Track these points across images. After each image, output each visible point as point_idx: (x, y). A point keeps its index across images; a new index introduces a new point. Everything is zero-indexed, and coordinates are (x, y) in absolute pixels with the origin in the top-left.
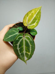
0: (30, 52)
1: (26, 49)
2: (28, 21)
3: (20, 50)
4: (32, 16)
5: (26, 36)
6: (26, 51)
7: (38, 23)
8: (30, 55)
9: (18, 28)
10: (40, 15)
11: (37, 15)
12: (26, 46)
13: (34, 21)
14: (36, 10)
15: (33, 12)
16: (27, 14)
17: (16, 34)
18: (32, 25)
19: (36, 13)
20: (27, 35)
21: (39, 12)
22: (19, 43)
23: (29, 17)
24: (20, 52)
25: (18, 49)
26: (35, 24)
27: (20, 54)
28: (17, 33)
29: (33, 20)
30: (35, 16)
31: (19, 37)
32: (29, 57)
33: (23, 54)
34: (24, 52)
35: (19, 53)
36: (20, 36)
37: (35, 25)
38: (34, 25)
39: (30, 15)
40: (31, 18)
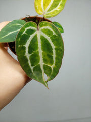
0: (54, 62)
2: (44, 4)
5: (43, 28)
6: (45, 61)
8: (54, 69)
13: (56, 3)
18: (52, 11)
20: (45, 25)
22: (28, 43)
24: (32, 65)
26: (58, 8)
27: (32, 68)
33: (38, 69)
34: (41, 63)
35: (29, 67)
38: (57, 11)
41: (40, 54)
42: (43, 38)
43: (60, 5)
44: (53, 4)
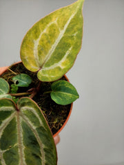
3: (5, 157)
4: (52, 35)
7: (72, 59)
9: (15, 79)
13: (60, 51)
14: (66, 12)
15: (54, 21)
16: (35, 30)
18: (52, 67)
19: (65, 22)
20: (29, 104)
23: (42, 40)
26: (62, 64)
28: (4, 95)
30: (61, 34)
37: (63, 67)
38: (59, 69)
39: (46, 31)
40: (49, 42)
43: (68, 57)
44: (55, 53)
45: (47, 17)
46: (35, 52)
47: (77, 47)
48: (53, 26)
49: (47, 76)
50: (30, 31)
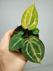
1: (35, 50)
3: (30, 54)
4: (29, 16)
5: (31, 39)
6: (36, 52)
7: (37, 21)
8: (41, 55)
9: (19, 34)
10: (36, 12)
11: (33, 13)
12: (34, 48)
14: (30, 8)
16: (23, 17)
17: (19, 40)
18: (32, 25)
19: (31, 11)
20: (32, 37)
21: (35, 10)
22: (27, 48)
23: (26, 19)
25: (28, 54)
26: (34, 23)
28: (21, 39)
29: (31, 19)
30: (31, 15)
31: (25, 43)
32: (42, 57)
33: (34, 57)
34: (35, 54)
35: (30, 57)
36: (26, 41)
38: (34, 25)
39: (26, 16)
40: (28, 19)
41: (33, 51)
42: (33, 44)
43: (35, 21)
44: (31, 21)
45: (25, 11)
46: (25, 23)
47: (37, 17)
48: (28, 13)
49: (31, 28)
50: (22, 17)
